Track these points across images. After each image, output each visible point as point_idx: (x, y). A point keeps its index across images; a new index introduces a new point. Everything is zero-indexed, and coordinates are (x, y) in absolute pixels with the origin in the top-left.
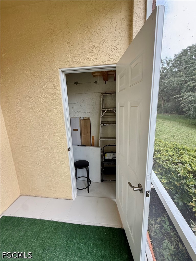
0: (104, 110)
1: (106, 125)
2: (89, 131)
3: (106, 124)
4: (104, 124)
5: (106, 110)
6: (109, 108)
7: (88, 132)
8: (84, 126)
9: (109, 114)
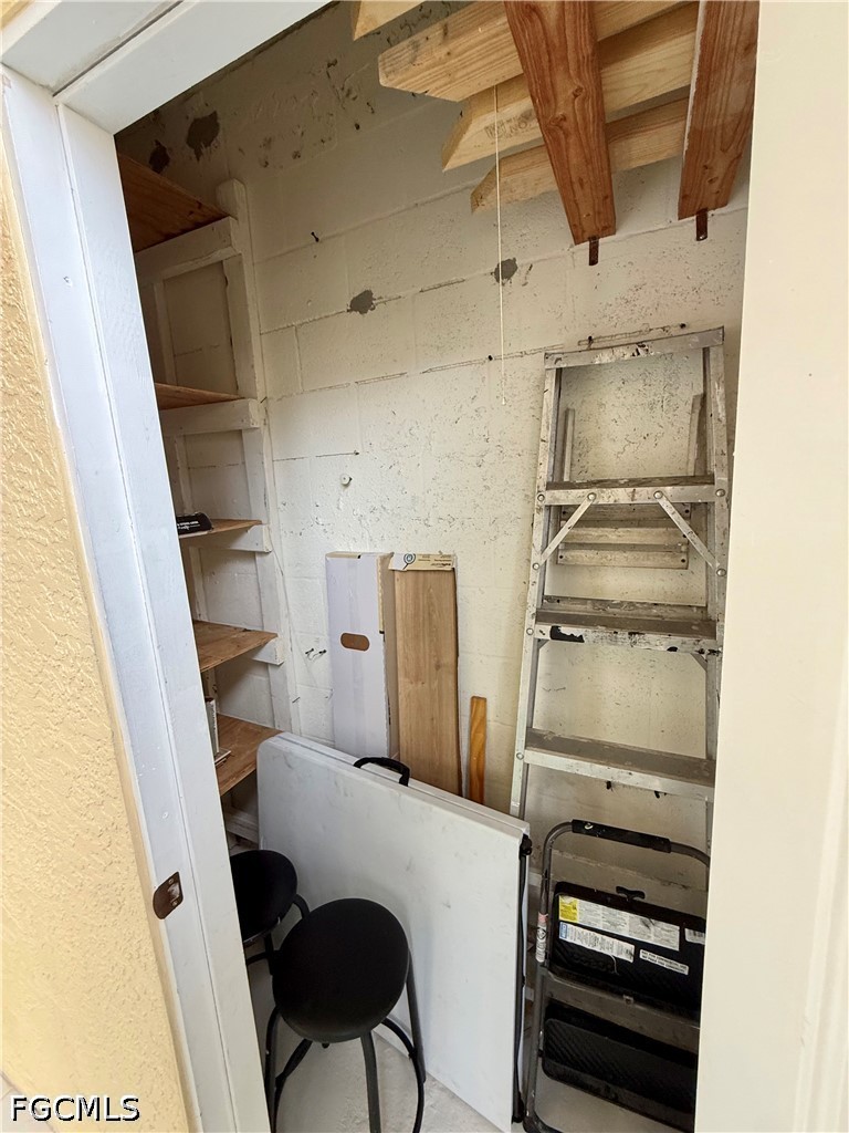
0: (563, 497)
1: (580, 639)
2: (448, 659)
3: (576, 631)
4: (565, 630)
5: (582, 500)
6: (614, 484)
7: (438, 667)
8: (416, 615)
9: (612, 535)
